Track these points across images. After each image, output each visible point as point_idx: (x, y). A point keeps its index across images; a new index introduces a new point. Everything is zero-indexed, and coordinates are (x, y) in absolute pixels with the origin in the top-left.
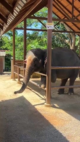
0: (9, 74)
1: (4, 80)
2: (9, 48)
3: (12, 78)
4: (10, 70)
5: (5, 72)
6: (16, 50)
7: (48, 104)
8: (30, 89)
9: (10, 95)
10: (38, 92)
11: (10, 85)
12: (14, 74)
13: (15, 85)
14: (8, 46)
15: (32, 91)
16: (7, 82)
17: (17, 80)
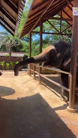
0: (26, 71)
1: (22, 76)
2: (27, 50)
3: (28, 74)
4: (27, 67)
5: (23, 69)
6: (32, 52)
7: (72, 109)
8: (45, 85)
9: (27, 92)
10: (53, 89)
11: (26, 80)
12: (30, 70)
13: (31, 80)
14: (26, 49)
15: (47, 87)
16: (24, 77)
17: (33, 75)
